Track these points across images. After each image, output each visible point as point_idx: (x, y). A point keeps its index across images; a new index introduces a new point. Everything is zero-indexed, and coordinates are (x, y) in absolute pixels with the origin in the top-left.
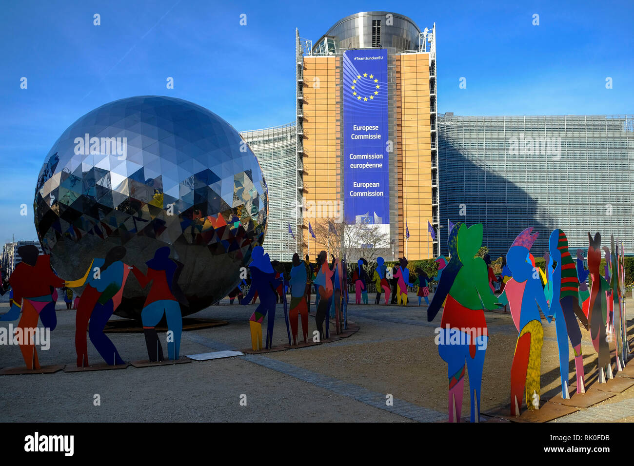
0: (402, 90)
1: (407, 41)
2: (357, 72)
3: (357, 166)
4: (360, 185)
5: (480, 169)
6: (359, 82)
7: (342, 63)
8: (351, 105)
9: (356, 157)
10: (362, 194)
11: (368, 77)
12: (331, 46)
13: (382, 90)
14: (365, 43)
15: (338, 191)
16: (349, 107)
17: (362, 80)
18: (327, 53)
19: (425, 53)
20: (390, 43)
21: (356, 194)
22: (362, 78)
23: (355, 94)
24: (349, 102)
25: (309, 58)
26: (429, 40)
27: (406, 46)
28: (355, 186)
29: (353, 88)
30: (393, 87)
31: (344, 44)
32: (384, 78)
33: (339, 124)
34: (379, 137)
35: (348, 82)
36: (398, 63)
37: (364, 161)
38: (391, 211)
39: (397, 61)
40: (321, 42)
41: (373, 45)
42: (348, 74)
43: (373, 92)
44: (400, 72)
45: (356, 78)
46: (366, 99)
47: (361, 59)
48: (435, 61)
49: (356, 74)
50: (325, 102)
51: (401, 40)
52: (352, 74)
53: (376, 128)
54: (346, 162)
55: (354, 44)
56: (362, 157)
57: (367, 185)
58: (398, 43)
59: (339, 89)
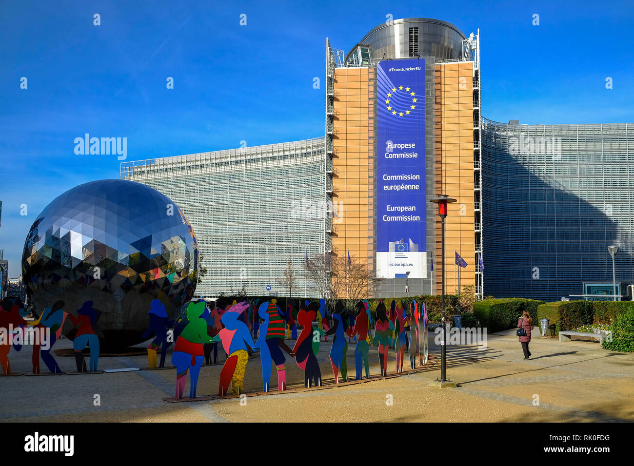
0: (443, 103)
1: (449, 49)
2: (392, 85)
3: (391, 188)
4: (394, 209)
5: (548, 186)
6: (394, 95)
7: (376, 74)
8: (385, 121)
9: (390, 178)
10: (396, 218)
11: (404, 90)
12: (364, 56)
13: (419, 104)
14: (401, 52)
15: (369, 215)
16: (383, 123)
17: (397, 94)
18: (360, 64)
19: (469, 62)
20: (429, 52)
21: (390, 219)
22: (399, 91)
23: (389, 108)
24: (383, 117)
25: (341, 69)
26: (472, 48)
27: (448, 55)
28: (389, 209)
29: (387, 102)
30: (432, 101)
31: (379, 53)
32: (421, 91)
33: (372, 141)
34: (415, 155)
35: (382, 95)
36: (438, 74)
37: (399, 182)
38: (429, 238)
39: (436, 71)
40: (354, 51)
41: (410, 54)
42: (382, 87)
43: (409, 106)
44: (440, 84)
45: (391, 92)
46: (401, 114)
47: (397, 70)
48: (479, 70)
49: (390, 86)
50: (357, 117)
51: (442, 48)
52: (387, 87)
53: (413, 146)
54: (379, 183)
55: (390, 54)
56: (396, 178)
57: (401, 209)
58: (438, 51)
59: (372, 103)
